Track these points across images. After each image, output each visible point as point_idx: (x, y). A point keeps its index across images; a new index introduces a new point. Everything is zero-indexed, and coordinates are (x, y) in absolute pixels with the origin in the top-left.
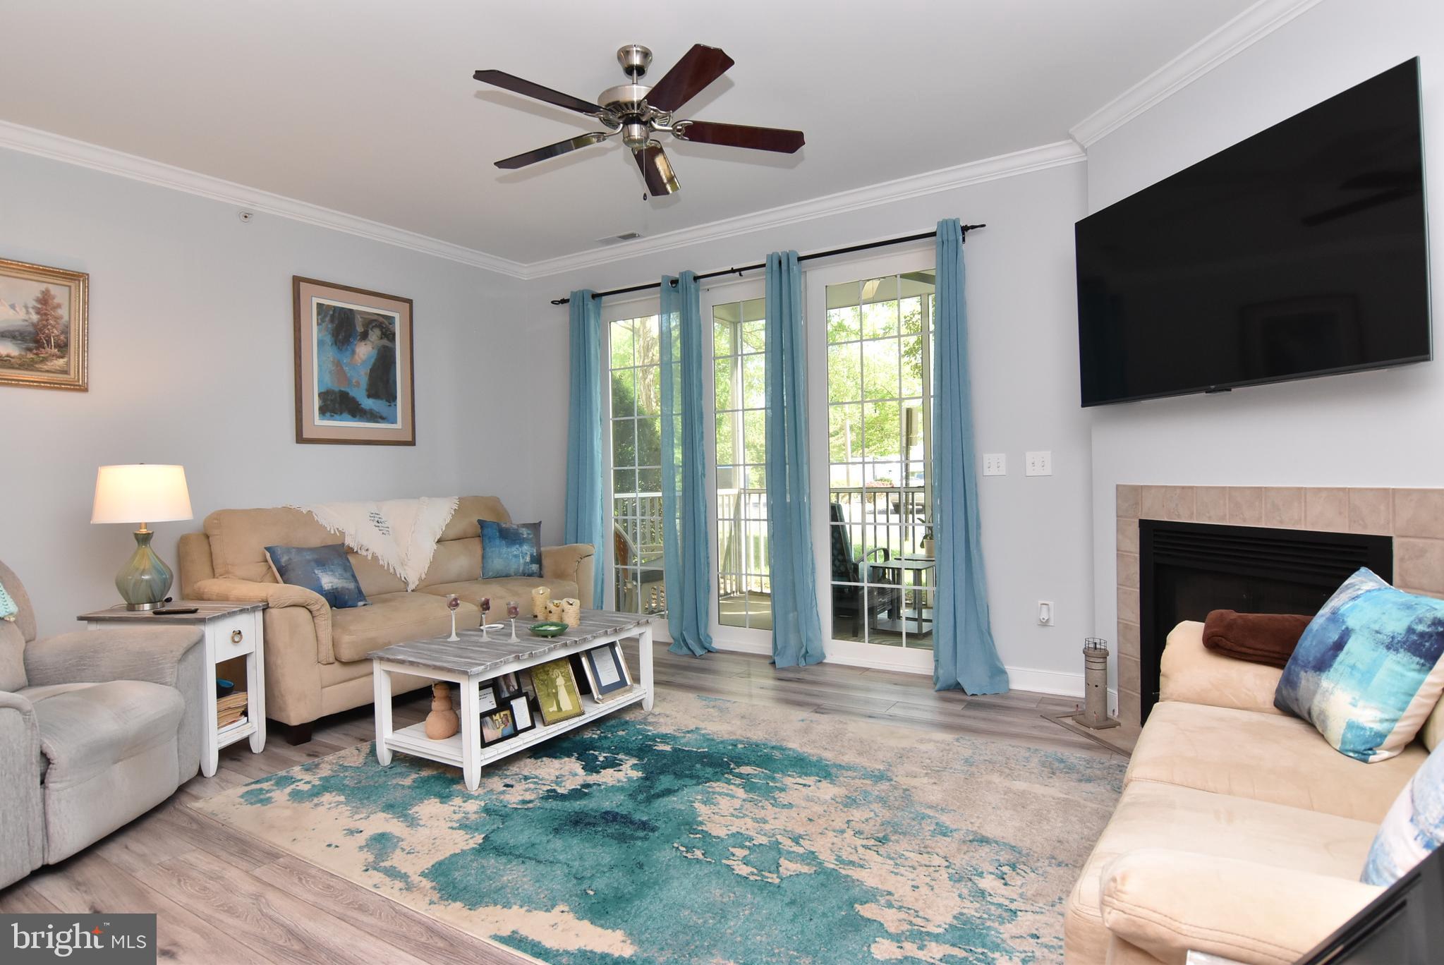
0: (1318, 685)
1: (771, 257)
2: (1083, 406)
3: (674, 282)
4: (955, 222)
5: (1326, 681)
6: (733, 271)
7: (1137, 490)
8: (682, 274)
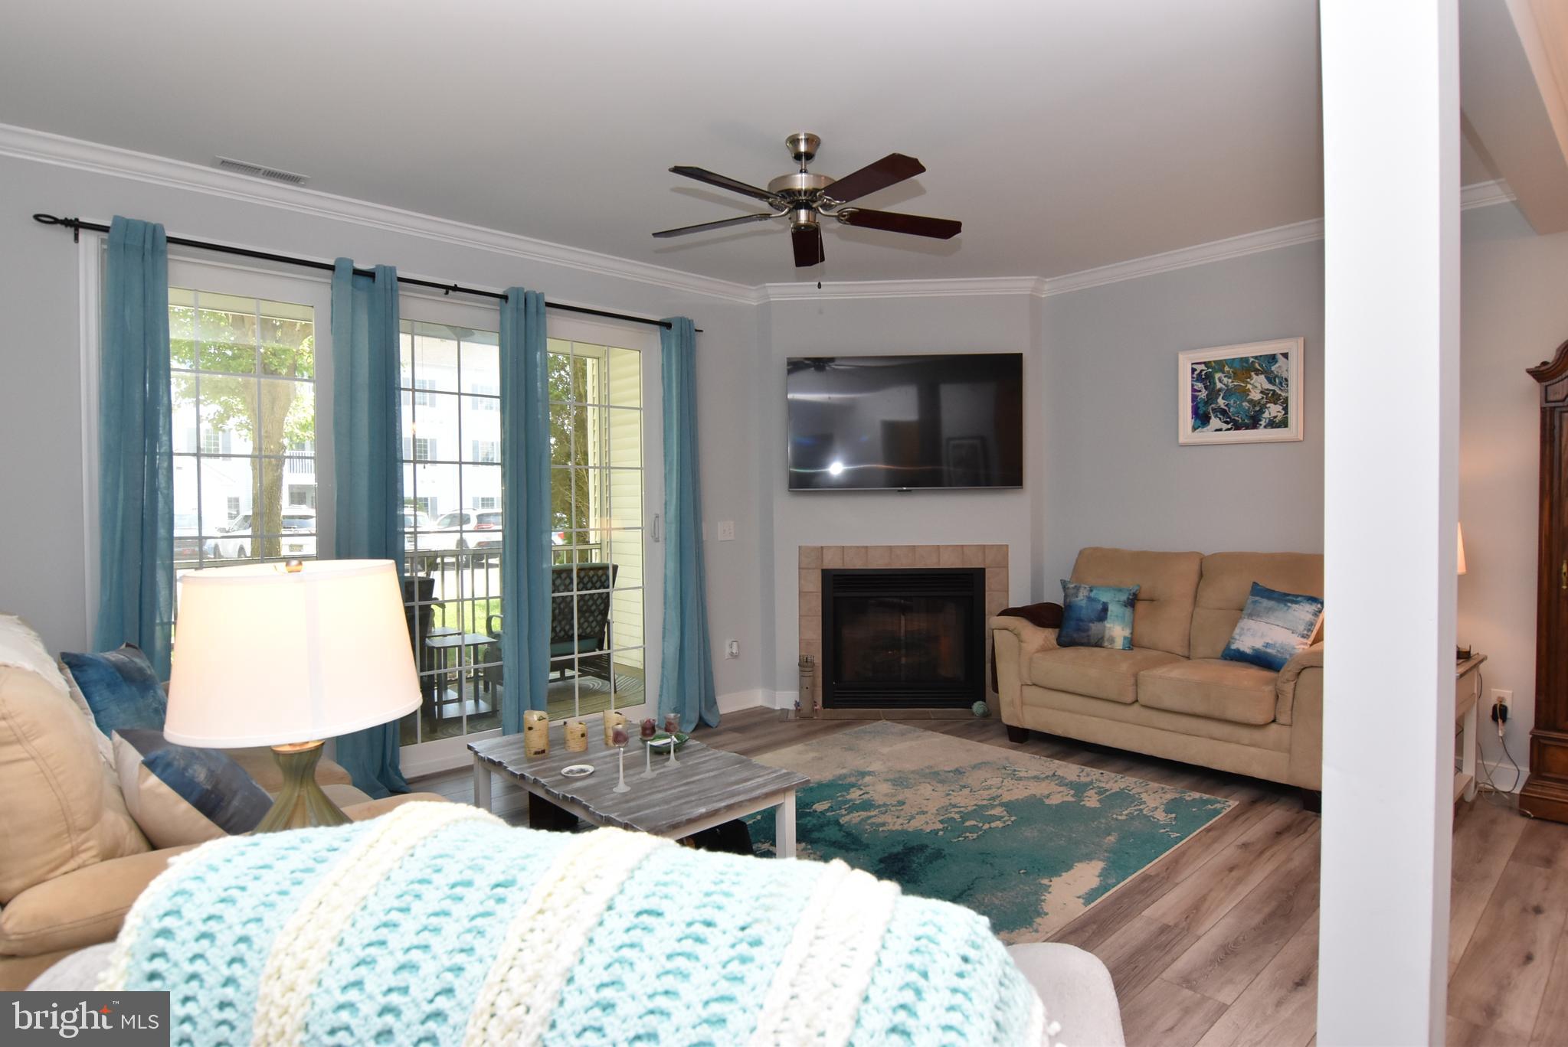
0: (1105, 627)
5: (1108, 624)
7: (818, 549)
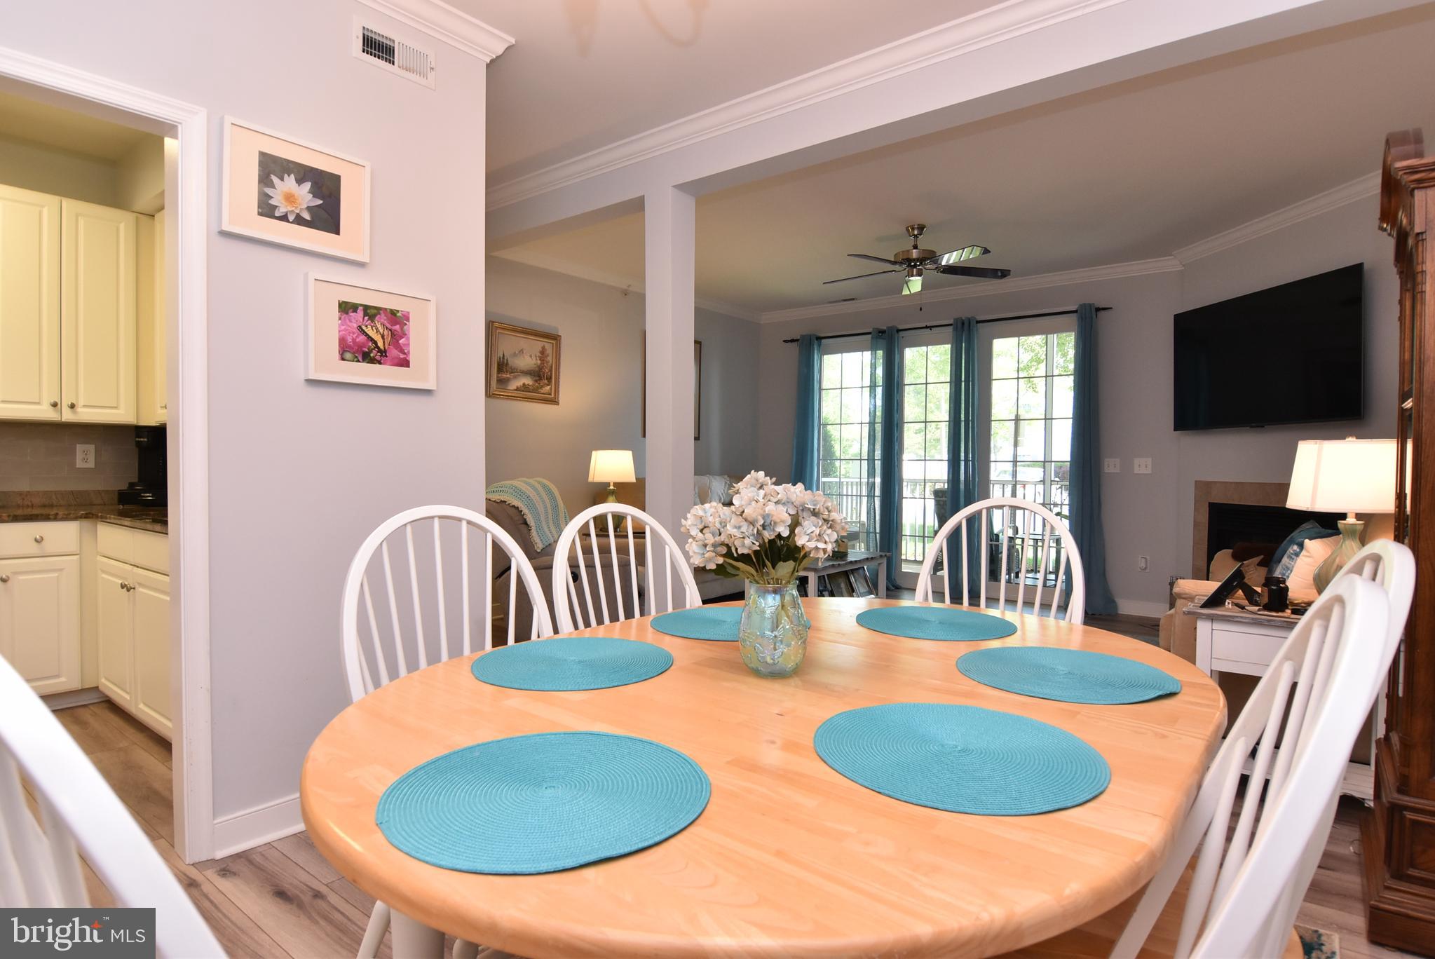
1: (956, 320)
2: (1175, 430)
3: (883, 332)
4: (1090, 305)
6: (926, 327)
7: (1208, 484)
8: (888, 328)
